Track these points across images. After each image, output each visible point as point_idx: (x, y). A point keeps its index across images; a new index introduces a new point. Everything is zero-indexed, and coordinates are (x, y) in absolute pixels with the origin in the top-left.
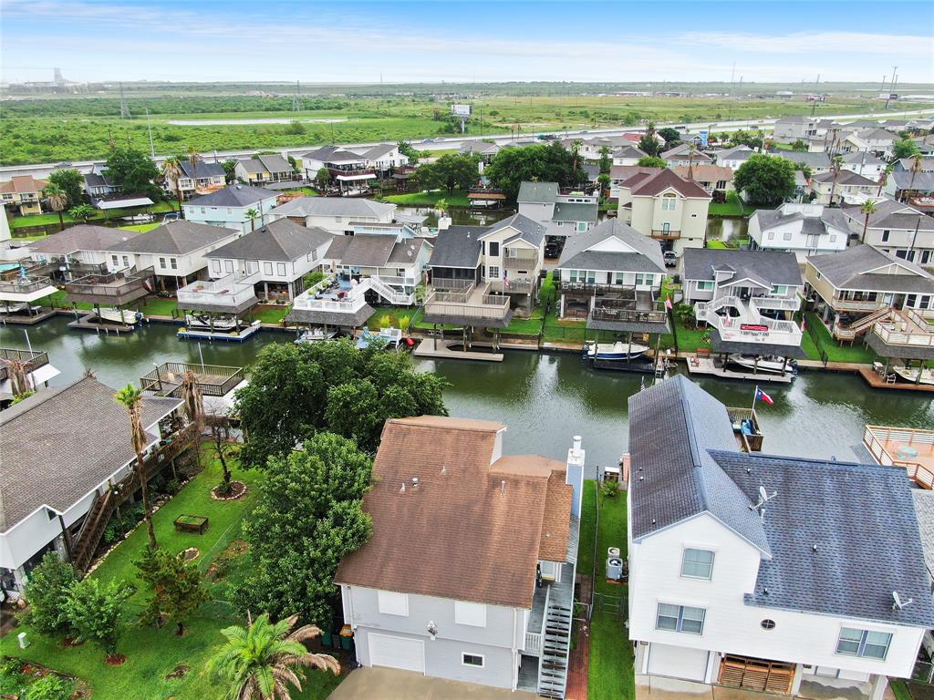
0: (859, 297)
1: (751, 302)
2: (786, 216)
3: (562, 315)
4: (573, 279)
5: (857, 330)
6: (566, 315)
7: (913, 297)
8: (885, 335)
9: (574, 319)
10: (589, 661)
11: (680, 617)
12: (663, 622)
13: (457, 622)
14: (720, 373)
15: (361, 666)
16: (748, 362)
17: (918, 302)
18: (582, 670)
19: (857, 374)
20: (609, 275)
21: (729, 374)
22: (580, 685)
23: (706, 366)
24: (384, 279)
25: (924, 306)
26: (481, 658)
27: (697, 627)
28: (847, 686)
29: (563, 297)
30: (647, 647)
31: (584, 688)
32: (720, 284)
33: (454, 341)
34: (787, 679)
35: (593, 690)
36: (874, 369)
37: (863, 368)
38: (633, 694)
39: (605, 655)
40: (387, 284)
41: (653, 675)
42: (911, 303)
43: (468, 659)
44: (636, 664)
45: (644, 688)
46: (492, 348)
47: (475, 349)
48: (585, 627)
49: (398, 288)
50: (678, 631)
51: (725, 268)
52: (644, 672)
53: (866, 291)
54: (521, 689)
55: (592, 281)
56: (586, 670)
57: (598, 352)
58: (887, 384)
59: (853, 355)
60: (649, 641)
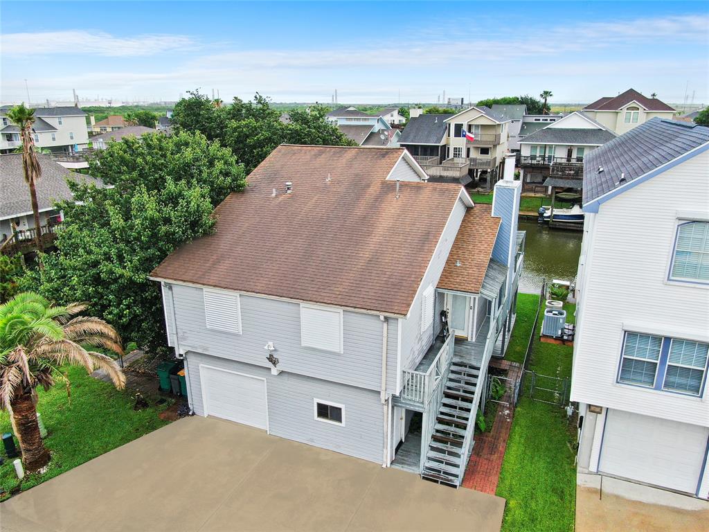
6: (524, 191)
9: (532, 194)
10: (507, 448)
11: (663, 361)
12: (630, 370)
13: (304, 344)
15: (194, 414)
18: (495, 457)
20: (570, 152)
22: (487, 474)
26: (340, 409)
27: (693, 382)
29: (522, 172)
30: (601, 417)
31: (494, 479)
35: (507, 482)
38: (573, 497)
39: (532, 444)
41: (607, 476)
43: (324, 411)
44: (581, 458)
45: (591, 491)
48: (507, 412)
50: (658, 388)
52: (593, 468)
54: (397, 467)
56: (501, 458)
57: (554, 213)
60: (604, 405)
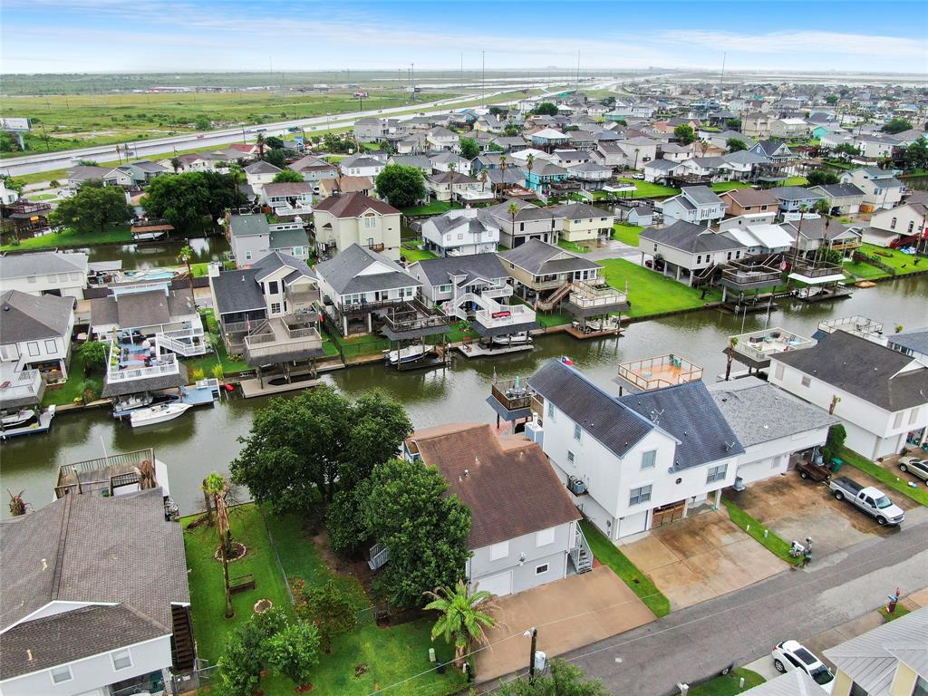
0: (547, 279)
1: (482, 295)
2: (454, 220)
3: (346, 334)
4: (348, 302)
5: (554, 301)
6: (349, 333)
7: (578, 273)
8: (580, 303)
9: (357, 335)
11: (641, 494)
14: (487, 352)
16: (503, 340)
17: (582, 275)
19: (564, 332)
20: (377, 294)
21: (495, 352)
23: (475, 351)
24: (170, 334)
25: (585, 278)
27: (647, 497)
28: (700, 504)
29: (345, 319)
32: (460, 285)
33: (271, 377)
34: (682, 510)
36: (573, 327)
37: (566, 327)
40: (174, 339)
41: (621, 538)
42: (578, 277)
43: (540, 570)
45: (622, 546)
46: (309, 374)
47: (295, 379)
49: (186, 341)
50: (639, 503)
51: (459, 273)
52: (617, 538)
53: (551, 274)
54: (568, 576)
55: (363, 300)
58: (586, 335)
59: (555, 320)
